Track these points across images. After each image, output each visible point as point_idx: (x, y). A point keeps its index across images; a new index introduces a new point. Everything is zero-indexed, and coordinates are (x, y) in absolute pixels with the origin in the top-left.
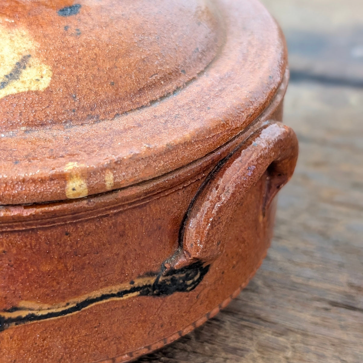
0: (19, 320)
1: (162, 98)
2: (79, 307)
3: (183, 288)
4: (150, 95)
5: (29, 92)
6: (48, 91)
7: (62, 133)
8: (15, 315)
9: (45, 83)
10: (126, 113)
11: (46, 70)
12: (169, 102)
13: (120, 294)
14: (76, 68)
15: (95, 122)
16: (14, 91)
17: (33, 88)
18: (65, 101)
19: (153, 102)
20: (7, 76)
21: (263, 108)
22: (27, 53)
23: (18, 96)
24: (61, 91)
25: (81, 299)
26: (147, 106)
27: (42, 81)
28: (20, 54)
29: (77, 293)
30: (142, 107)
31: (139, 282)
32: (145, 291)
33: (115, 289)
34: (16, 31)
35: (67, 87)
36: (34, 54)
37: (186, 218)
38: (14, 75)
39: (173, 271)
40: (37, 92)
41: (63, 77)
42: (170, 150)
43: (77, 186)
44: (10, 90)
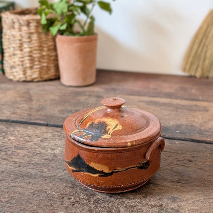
0: (116, 172)
2: (127, 169)
3: (145, 168)
4: (138, 131)
6: (122, 130)
8: (115, 171)
9: (121, 128)
12: (142, 132)
13: (134, 167)
17: (119, 129)
20: (114, 127)
21: (158, 134)
22: (117, 124)
23: (117, 130)
24: (124, 130)
25: (127, 168)
29: (127, 166)
31: (137, 165)
32: (138, 167)
33: (133, 166)
37: (146, 153)
38: (116, 127)
39: (143, 164)
41: (124, 127)
42: (144, 139)
43: (129, 144)
44: (115, 130)
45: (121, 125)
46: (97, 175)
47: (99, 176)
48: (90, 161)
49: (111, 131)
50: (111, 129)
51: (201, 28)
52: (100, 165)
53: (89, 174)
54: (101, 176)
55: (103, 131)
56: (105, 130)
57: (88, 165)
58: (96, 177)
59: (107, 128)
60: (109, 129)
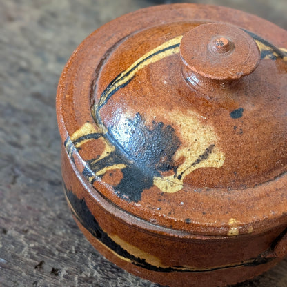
1: (281, 175)
5: (212, 168)
6: (222, 168)
7: (226, 194)
9: (221, 164)
10: (261, 184)
11: (222, 155)
14: (238, 156)
15: (244, 189)
16: (204, 166)
17: (214, 166)
18: (230, 175)
19: (276, 177)
20: (200, 156)
22: (213, 144)
23: (206, 169)
24: (228, 169)
26: (272, 180)
27: (219, 162)
28: (209, 143)
30: (270, 180)
31: (246, 262)
32: (247, 265)
34: (207, 126)
35: (233, 167)
36: (216, 144)
40: (216, 168)
41: (231, 161)
43: (234, 231)
45: (223, 150)
47: (133, 263)
49: (186, 168)
50: (188, 159)
55: (163, 159)
56: (170, 158)
59: (178, 154)
60: (183, 159)
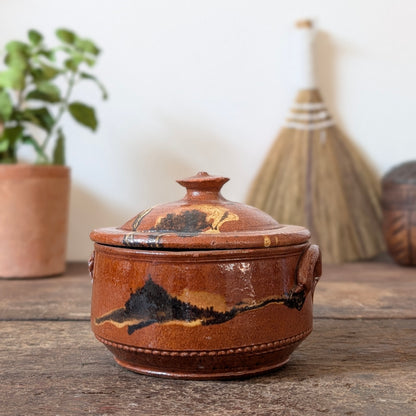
0: (243, 310)
2: (264, 303)
3: (297, 307)
5: (233, 221)
8: (240, 307)
9: (237, 219)
11: (236, 215)
13: (278, 300)
25: (265, 299)
29: (264, 296)
31: (284, 296)
33: (276, 297)
38: (226, 216)
39: (294, 294)
43: (267, 241)
44: (226, 220)
45: (234, 213)
46: (198, 322)
47: (203, 323)
48: (182, 288)
49: (217, 224)
50: (216, 219)
51: (267, 164)
52: (206, 293)
53: (178, 322)
54: (208, 324)
55: (200, 224)
56: (204, 222)
57: (175, 300)
58: (196, 327)
59: (208, 219)
60: (212, 220)
